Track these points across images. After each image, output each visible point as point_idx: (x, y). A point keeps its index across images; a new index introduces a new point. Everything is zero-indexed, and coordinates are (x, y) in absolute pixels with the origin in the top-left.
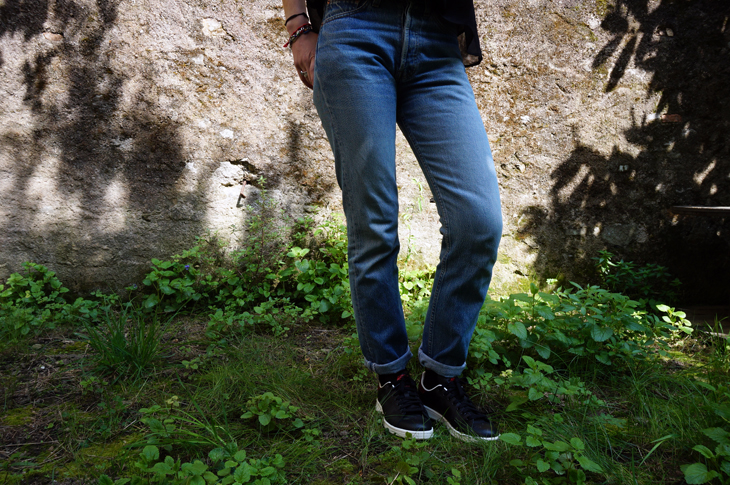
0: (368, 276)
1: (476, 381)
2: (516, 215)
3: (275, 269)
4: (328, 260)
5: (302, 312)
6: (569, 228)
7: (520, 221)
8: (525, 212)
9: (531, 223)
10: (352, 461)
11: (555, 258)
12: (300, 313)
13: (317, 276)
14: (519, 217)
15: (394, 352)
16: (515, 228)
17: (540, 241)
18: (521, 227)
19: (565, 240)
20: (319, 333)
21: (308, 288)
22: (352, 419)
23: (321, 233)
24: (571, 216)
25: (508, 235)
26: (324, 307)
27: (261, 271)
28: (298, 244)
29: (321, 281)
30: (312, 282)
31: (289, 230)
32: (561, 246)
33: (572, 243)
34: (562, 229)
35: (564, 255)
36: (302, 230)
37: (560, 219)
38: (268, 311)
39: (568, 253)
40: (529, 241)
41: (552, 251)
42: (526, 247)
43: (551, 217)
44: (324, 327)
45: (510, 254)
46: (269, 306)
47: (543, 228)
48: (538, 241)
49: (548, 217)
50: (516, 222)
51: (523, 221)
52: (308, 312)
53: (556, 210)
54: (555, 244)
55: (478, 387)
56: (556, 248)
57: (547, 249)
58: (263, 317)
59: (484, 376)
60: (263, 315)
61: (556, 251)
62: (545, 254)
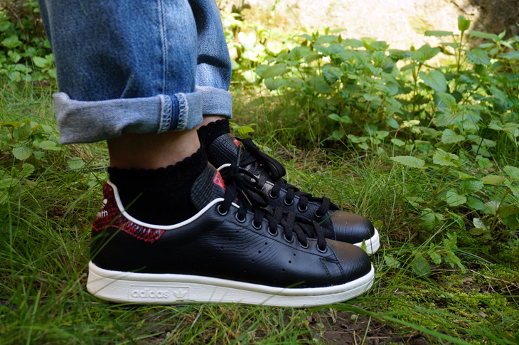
17: (479, 4)
48: (475, 4)
54: (500, 9)
55: (365, 147)
56: (502, 15)
57: (488, 17)
58: (46, 71)
59: (377, 135)
60: (46, 69)
61: (500, 20)
62: (484, 23)
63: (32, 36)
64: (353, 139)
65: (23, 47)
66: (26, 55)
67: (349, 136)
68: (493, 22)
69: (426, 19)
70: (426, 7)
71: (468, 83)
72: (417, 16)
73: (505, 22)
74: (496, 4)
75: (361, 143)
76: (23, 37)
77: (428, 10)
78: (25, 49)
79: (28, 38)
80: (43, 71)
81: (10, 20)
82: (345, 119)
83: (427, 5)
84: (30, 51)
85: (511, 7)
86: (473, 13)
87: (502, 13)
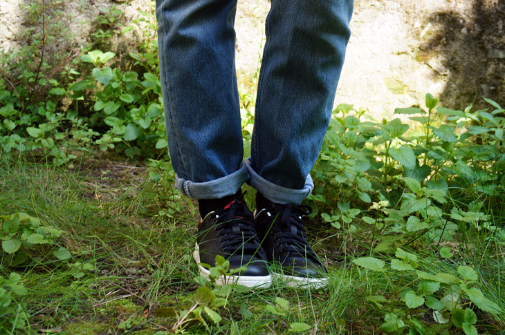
0: (183, 32)
1: (336, 218)
2: (418, 24)
3: (64, 83)
4: (141, 70)
5: (98, 138)
6: (494, 47)
7: (423, 33)
8: (431, 20)
9: (439, 38)
10: (135, 300)
11: (471, 89)
12: (95, 138)
13: (125, 91)
14: (423, 27)
15: (220, 166)
16: (416, 43)
17: (451, 65)
18: (424, 43)
19: (486, 65)
20: (122, 169)
21: (111, 108)
22: (147, 255)
23: (134, 33)
24: (497, 30)
25: (405, 53)
26: (131, 134)
27: (43, 83)
28: (99, 46)
29: (129, 99)
30: (117, 100)
31: (88, 27)
32: (479, 73)
33: (496, 71)
34: (483, 49)
35: (484, 86)
36: (106, 27)
37: (481, 34)
38: (48, 135)
39: (489, 84)
40: (436, 62)
41: (466, 80)
42: (429, 71)
43: (469, 30)
44: (131, 162)
45: (406, 80)
46: (50, 128)
47: (455, 46)
48: (448, 65)
49: (464, 30)
50: (418, 34)
51: (429, 33)
52: (106, 137)
53: (477, 21)
54: (472, 69)
55: (338, 226)
56: (473, 75)
57: (460, 77)
58: (40, 141)
59: (349, 213)
60: (39, 139)
61: (472, 79)
62: (457, 83)
63: (27, 103)
64: (326, 218)
65: (18, 115)
66: (21, 122)
67: (323, 215)
68: (465, 81)
69: (401, 80)
70: (401, 68)
71: (435, 160)
72: (393, 77)
73: (476, 82)
74: (467, 64)
75: (334, 222)
76: (18, 105)
77: (403, 71)
78: (20, 116)
79: (23, 105)
80: (36, 141)
81: (7, 89)
82: (319, 198)
83: (402, 67)
84: (25, 119)
85: (482, 68)
86: (446, 73)
87: (473, 73)
